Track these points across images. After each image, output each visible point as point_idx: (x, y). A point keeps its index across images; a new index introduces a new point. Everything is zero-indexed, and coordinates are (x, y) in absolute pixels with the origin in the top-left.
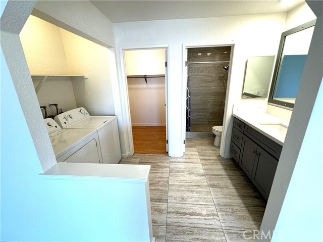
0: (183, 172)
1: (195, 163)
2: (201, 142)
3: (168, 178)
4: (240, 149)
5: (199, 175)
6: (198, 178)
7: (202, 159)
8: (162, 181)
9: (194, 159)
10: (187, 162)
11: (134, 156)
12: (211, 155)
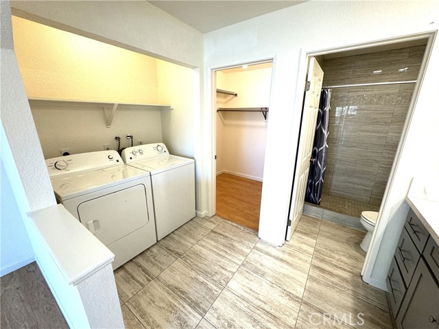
0: (263, 275)
1: (295, 268)
2: (333, 231)
3: (233, 273)
4: (407, 289)
5: (289, 294)
6: (285, 302)
7: (315, 267)
8: (222, 274)
9: (300, 259)
10: (282, 260)
11: (212, 219)
12: (342, 265)
